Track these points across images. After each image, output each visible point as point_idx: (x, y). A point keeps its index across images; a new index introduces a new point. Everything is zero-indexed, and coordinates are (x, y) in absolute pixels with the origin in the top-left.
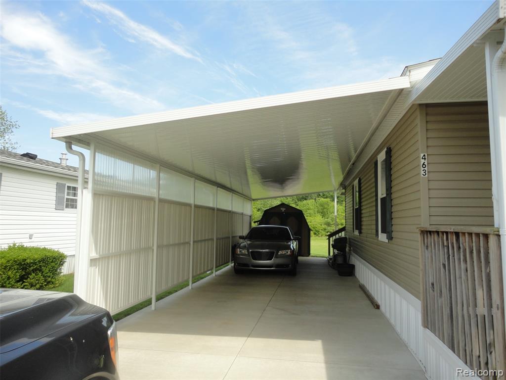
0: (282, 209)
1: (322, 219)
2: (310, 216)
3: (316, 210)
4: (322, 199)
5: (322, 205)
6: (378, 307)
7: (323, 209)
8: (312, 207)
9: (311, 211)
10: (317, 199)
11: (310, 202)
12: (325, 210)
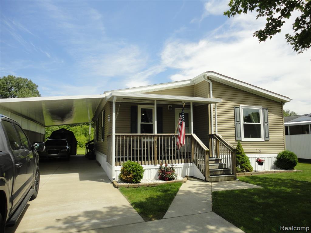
0: (62, 131)
1: (85, 138)
2: (78, 136)
3: (81, 132)
4: (86, 126)
5: (85, 129)
6: (100, 165)
7: (86, 132)
8: (79, 131)
9: (79, 133)
10: (82, 126)
11: (78, 128)
12: (87, 132)
